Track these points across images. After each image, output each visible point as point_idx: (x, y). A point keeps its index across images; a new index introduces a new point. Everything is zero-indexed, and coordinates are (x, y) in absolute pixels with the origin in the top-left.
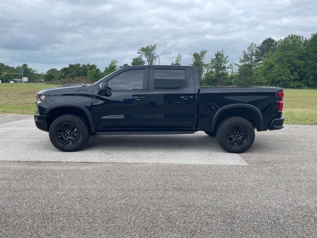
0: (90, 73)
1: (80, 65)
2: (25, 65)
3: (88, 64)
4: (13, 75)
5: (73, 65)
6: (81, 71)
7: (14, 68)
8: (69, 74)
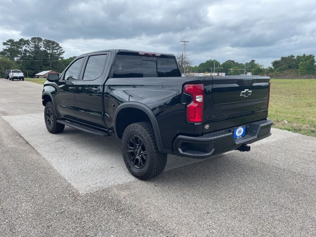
0: (302, 64)
1: (294, 57)
2: (253, 61)
3: (304, 55)
4: (241, 71)
5: (286, 57)
6: (293, 63)
7: (243, 64)
8: (279, 67)
